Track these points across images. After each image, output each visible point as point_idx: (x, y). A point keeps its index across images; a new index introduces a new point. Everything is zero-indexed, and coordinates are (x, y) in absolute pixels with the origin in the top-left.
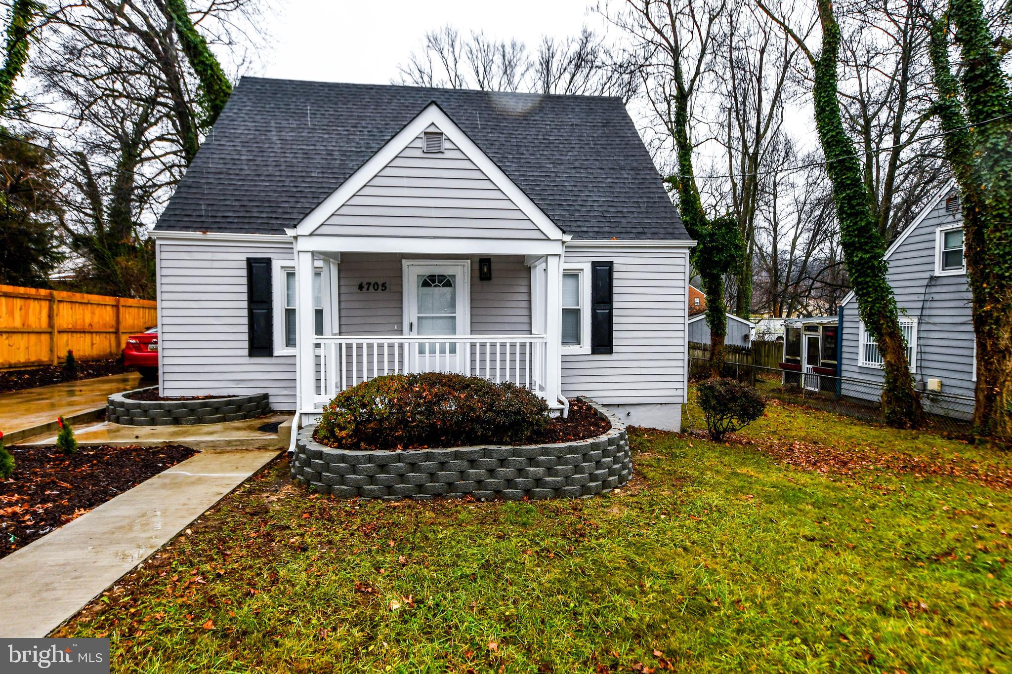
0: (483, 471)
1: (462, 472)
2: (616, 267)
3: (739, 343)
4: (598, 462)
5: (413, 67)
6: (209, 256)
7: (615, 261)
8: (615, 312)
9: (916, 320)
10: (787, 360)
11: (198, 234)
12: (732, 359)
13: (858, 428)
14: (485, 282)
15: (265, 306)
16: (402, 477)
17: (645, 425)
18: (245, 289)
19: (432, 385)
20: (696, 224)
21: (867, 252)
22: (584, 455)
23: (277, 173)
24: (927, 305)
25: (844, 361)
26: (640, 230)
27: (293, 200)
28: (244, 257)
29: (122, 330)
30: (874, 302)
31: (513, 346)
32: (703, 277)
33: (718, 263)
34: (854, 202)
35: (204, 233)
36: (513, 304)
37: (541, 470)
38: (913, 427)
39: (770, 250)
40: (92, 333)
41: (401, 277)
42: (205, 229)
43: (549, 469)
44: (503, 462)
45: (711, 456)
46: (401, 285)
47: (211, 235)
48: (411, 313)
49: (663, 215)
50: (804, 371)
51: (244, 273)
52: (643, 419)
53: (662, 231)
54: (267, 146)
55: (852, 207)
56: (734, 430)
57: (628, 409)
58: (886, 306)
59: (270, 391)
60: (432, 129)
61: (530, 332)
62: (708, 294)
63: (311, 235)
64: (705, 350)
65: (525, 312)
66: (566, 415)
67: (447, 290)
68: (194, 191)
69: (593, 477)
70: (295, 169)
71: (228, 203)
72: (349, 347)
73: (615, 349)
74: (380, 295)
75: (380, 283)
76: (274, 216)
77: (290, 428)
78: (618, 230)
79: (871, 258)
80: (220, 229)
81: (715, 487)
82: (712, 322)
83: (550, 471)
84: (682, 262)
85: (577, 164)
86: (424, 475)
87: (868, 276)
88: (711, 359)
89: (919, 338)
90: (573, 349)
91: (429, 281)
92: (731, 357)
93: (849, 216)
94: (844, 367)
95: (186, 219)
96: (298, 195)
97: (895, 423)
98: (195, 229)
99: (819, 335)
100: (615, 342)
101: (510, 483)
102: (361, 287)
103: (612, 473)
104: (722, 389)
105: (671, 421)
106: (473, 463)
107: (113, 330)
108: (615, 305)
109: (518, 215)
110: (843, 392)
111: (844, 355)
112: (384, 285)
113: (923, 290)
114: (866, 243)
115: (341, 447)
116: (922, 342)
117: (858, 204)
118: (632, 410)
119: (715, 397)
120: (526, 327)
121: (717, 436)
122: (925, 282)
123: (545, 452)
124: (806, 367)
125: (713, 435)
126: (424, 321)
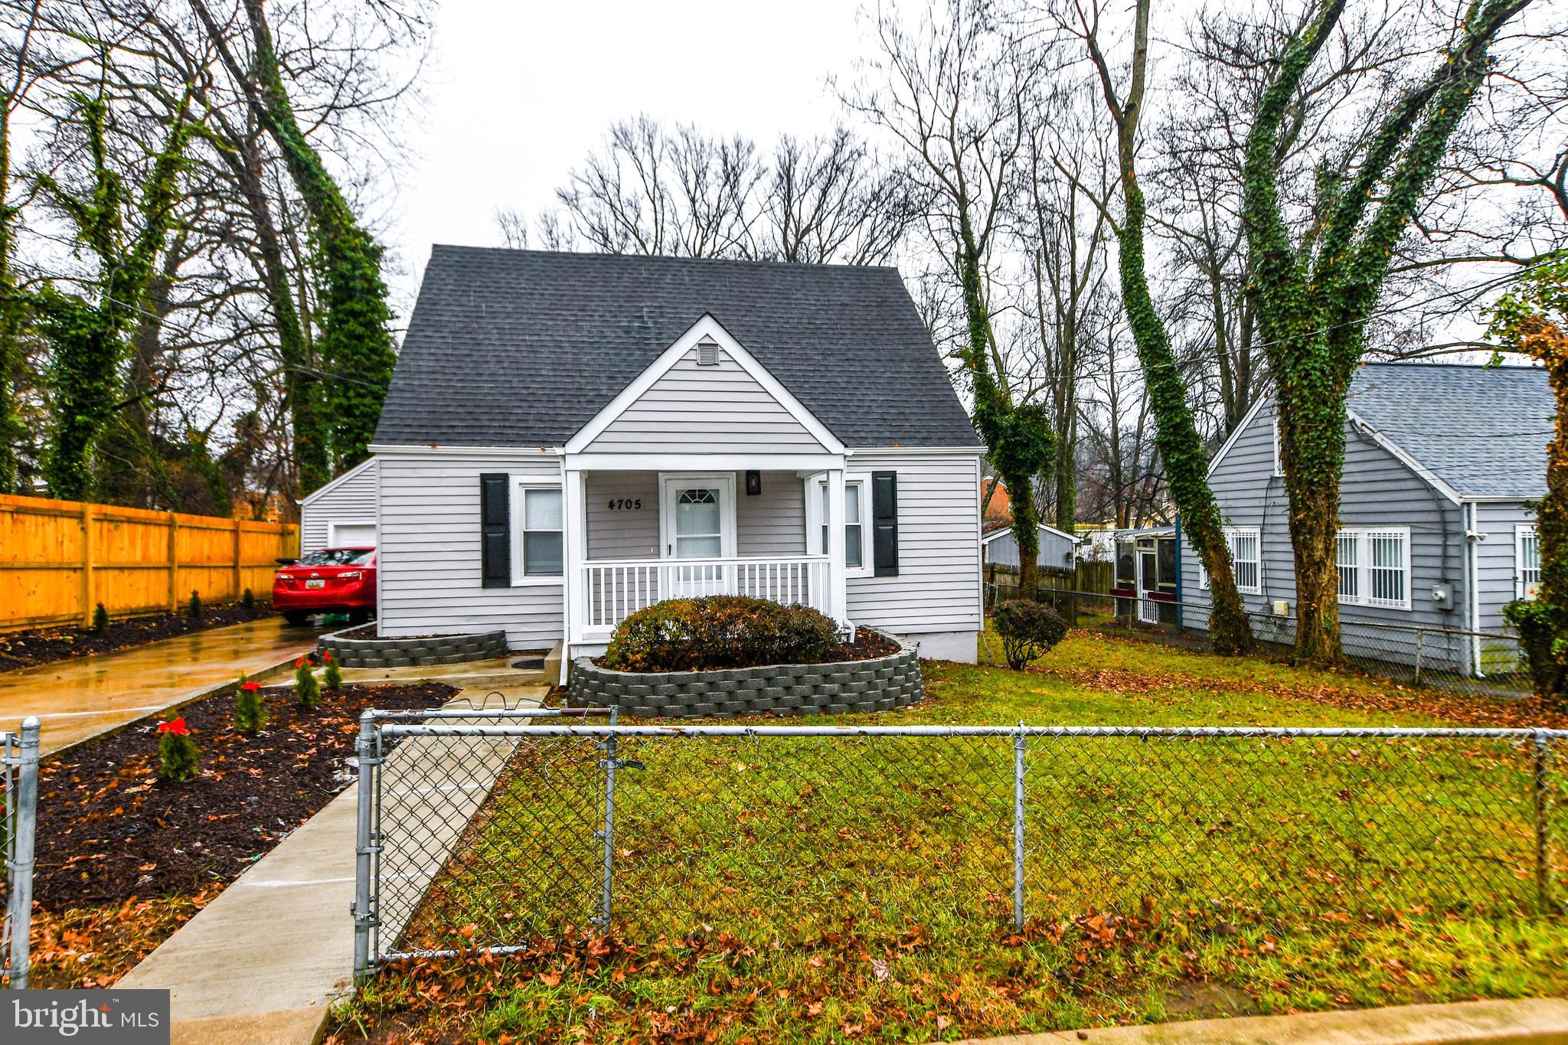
0: (780, 689)
1: (759, 690)
2: (899, 478)
3: (1059, 563)
4: (890, 680)
5: (592, 172)
6: (436, 473)
7: (899, 470)
8: (900, 528)
9: (1258, 530)
10: (1120, 585)
11: (427, 449)
12: (1048, 584)
13: (1180, 658)
14: (753, 497)
15: (502, 528)
16: (701, 696)
17: (937, 657)
18: (478, 509)
19: (724, 606)
20: (993, 414)
21: (1184, 452)
22: (877, 672)
23: (501, 372)
24: (1269, 511)
25: (1184, 584)
26: (924, 435)
27: (525, 404)
28: (477, 473)
29: (241, 564)
30: (1194, 510)
31: (784, 568)
32: (1007, 480)
33: (1023, 462)
34: (1168, 395)
35: (434, 446)
36: (785, 522)
37: (836, 686)
38: (1240, 654)
39: (1108, 432)
40: (209, 567)
41: (657, 493)
42: (434, 443)
43: (844, 685)
44: (798, 679)
45: (1008, 681)
46: (657, 502)
47: (441, 449)
48: (669, 533)
49: (951, 416)
50: (1140, 596)
51: (478, 491)
52: (931, 650)
53: (949, 435)
54: (481, 336)
55: (1166, 401)
56: (1034, 658)
57: (918, 639)
58: (1208, 514)
59: (507, 628)
60: (707, 341)
61: (805, 552)
62: (1014, 501)
63: (581, 453)
64: (1014, 574)
65: (799, 530)
66: (852, 641)
67: (710, 506)
68: (408, 395)
69: (886, 694)
70: (521, 366)
71: (451, 409)
72: (597, 573)
73: (901, 570)
74: (633, 513)
75: (633, 500)
76: (507, 424)
77: (559, 662)
78: (901, 435)
79: (1189, 459)
80: (450, 441)
81: (1004, 702)
82: (1020, 538)
83: (844, 686)
84: (972, 470)
85: (850, 355)
86: (724, 694)
87: (1186, 480)
88: (1021, 585)
89: (1263, 552)
90: (855, 572)
91: (691, 497)
92: (1046, 582)
93: (1164, 410)
94: (1184, 591)
95: (408, 430)
96: (531, 398)
97: (1222, 650)
98: (423, 442)
99: (1154, 551)
100: (901, 562)
101: (806, 699)
102: (611, 505)
103: (904, 690)
104: (1020, 612)
105: (964, 651)
106: (769, 680)
107: (231, 564)
108: (900, 520)
109: (797, 429)
110: (1186, 623)
111: (1185, 576)
112: (637, 502)
113: (1263, 493)
114: (1183, 443)
115: (634, 670)
116: (1266, 556)
117: (1173, 397)
118: (922, 640)
119: (1011, 619)
120: (800, 548)
121: (1016, 665)
122: (1265, 484)
123: (840, 669)
124: (1142, 592)
125: (1012, 664)
126: (685, 544)
